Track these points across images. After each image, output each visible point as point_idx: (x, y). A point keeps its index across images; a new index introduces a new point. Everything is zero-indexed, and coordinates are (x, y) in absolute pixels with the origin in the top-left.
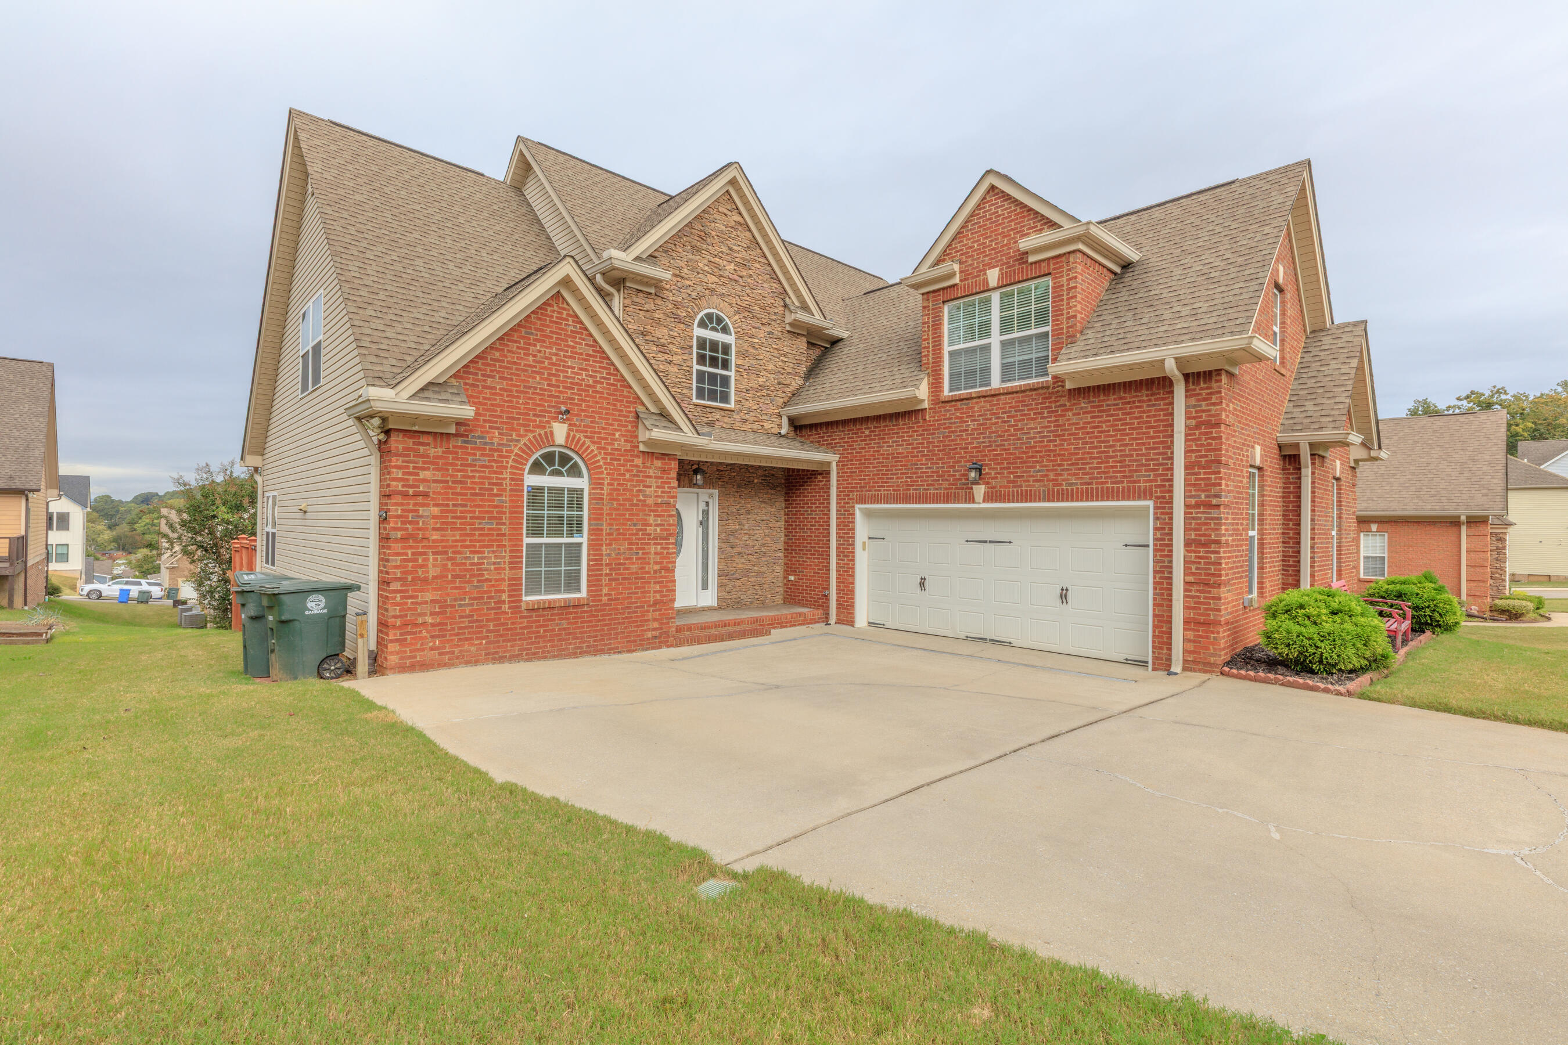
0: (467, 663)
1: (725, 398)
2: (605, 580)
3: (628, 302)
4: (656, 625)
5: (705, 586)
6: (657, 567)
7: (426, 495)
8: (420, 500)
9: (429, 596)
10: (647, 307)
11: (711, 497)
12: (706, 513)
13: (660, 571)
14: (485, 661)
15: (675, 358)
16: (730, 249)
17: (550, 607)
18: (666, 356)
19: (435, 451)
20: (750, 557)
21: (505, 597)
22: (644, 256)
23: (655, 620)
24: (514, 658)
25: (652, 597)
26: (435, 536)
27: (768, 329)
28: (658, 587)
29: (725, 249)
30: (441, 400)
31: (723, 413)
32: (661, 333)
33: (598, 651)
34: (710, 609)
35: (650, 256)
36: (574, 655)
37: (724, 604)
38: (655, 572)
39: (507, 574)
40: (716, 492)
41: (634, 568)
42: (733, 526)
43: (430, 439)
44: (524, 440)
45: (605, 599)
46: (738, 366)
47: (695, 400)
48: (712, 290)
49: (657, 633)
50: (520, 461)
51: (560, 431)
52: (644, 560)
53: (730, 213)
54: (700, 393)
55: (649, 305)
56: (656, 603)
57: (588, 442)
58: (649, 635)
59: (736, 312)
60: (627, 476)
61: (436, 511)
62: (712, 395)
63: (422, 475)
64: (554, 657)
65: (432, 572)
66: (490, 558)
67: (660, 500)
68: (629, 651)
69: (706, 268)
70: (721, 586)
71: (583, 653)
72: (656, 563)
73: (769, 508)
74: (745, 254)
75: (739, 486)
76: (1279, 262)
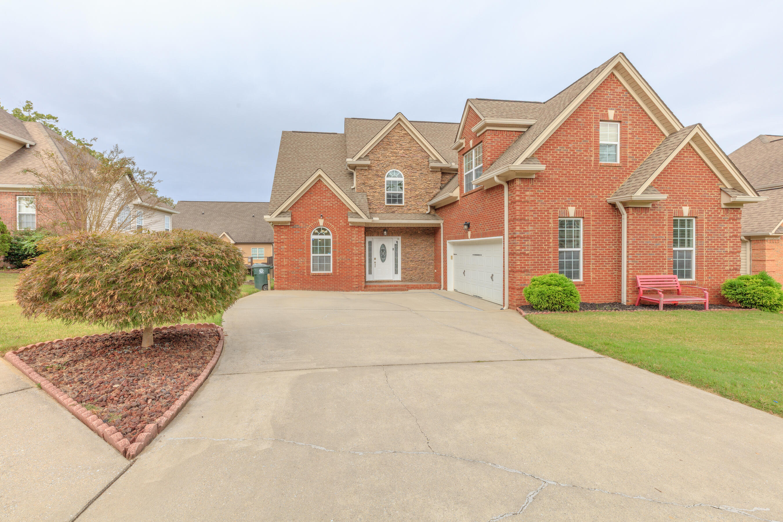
0: (295, 289)
1: (400, 201)
2: (338, 268)
3: (358, 174)
4: (357, 283)
5: (396, 272)
6: (357, 264)
7: (283, 242)
8: (281, 244)
9: (284, 270)
10: (365, 174)
11: (398, 239)
12: (396, 245)
13: (358, 265)
14: (300, 289)
15: (377, 190)
16: (401, 145)
17: (319, 275)
18: (373, 190)
19: (285, 230)
20: (417, 262)
21: (305, 271)
22: (363, 157)
23: (356, 282)
24: (309, 289)
25: (355, 274)
26: (286, 254)
27: (420, 172)
28: (357, 271)
29: (398, 146)
30: (284, 217)
31: (398, 208)
32: (372, 182)
33: (335, 290)
34: (399, 281)
35: (366, 156)
36: (328, 290)
37: (404, 279)
38: (356, 265)
39: (306, 265)
40: (400, 237)
41: (348, 264)
42: (408, 250)
43: (283, 227)
44: (310, 225)
45: (338, 274)
46: (406, 189)
47: (386, 204)
48: (393, 163)
49: (357, 286)
50: (309, 232)
51: (321, 222)
52: (352, 262)
53: (401, 131)
54: (389, 201)
55: (366, 173)
56: (356, 276)
57: (331, 224)
58: (355, 286)
59: (404, 168)
60: (345, 234)
61: (285, 247)
62: (394, 201)
63: (282, 237)
64: (321, 290)
65: (285, 263)
66: (301, 260)
67: (357, 242)
68: (347, 291)
69: (390, 155)
70: (402, 273)
71: (330, 290)
72: (356, 263)
73: (426, 243)
74: (408, 145)
75: (411, 235)
76: (607, 109)
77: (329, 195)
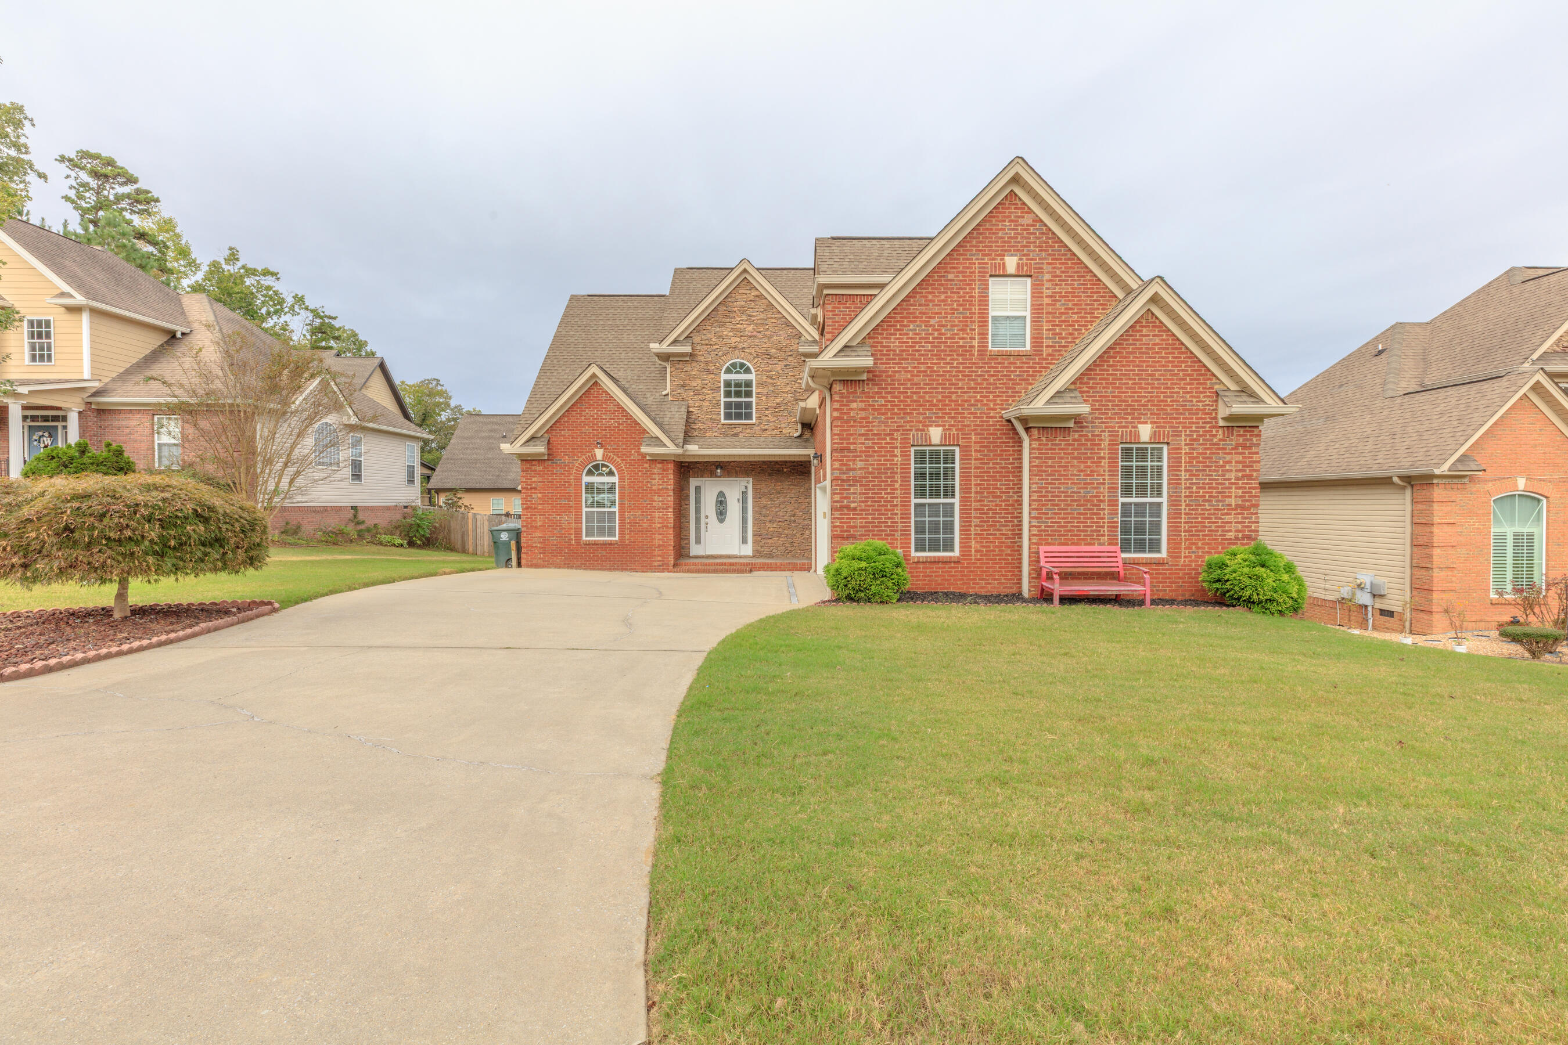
0: (555, 567)
1: (749, 416)
2: (627, 531)
3: (673, 369)
4: (659, 558)
5: (745, 541)
6: (660, 525)
7: (535, 488)
8: (533, 491)
9: (538, 534)
10: (685, 369)
11: (747, 483)
12: (745, 494)
13: (662, 527)
14: (564, 567)
15: (707, 396)
16: (749, 316)
17: (595, 544)
18: (700, 397)
19: (539, 468)
20: (780, 524)
21: (572, 537)
22: (681, 339)
23: (659, 556)
24: (578, 567)
25: (657, 543)
26: (540, 507)
27: (785, 362)
28: (660, 537)
29: (744, 317)
30: (534, 446)
31: (745, 427)
32: (697, 383)
33: (623, 569)
34: (749, 557)
35: (687, 337)
36: (610, 570)
37: (757, 554)
38: (659, 528)
39: (573, 526)
40: (751, 479)
41: (645, 526)
42: (765, 501)
43: (537, 463)
44: (581, 459)
45: (627, 542)
46: (758, 393)
47: (723, 421)
48: (735, 348)
49: (661, 563)
50: (579, 472)
51: (599, 453)
52: (651, 521)
53: (749, 292)
54: (728, 416)
55: (688, 368)
56: (659, 546)
57: (615, 457)
58: (656, 564)
59: (755, 358)
60: (640, 474)
61: (540, 495)
62: (738, 416)
63: (534, 479)
64: (599, 569)
65: (539, 524)
66: (565, 518)
67: (661, 487)
68: (643, 572)
69: (731, 334)
70: (754, 542)
71: (615, 569)
72: (659, 523)
73: (797, 489)
74: (762, 316)
75: (771, 475)
76: (1004, 255)
77: (612, 408)
